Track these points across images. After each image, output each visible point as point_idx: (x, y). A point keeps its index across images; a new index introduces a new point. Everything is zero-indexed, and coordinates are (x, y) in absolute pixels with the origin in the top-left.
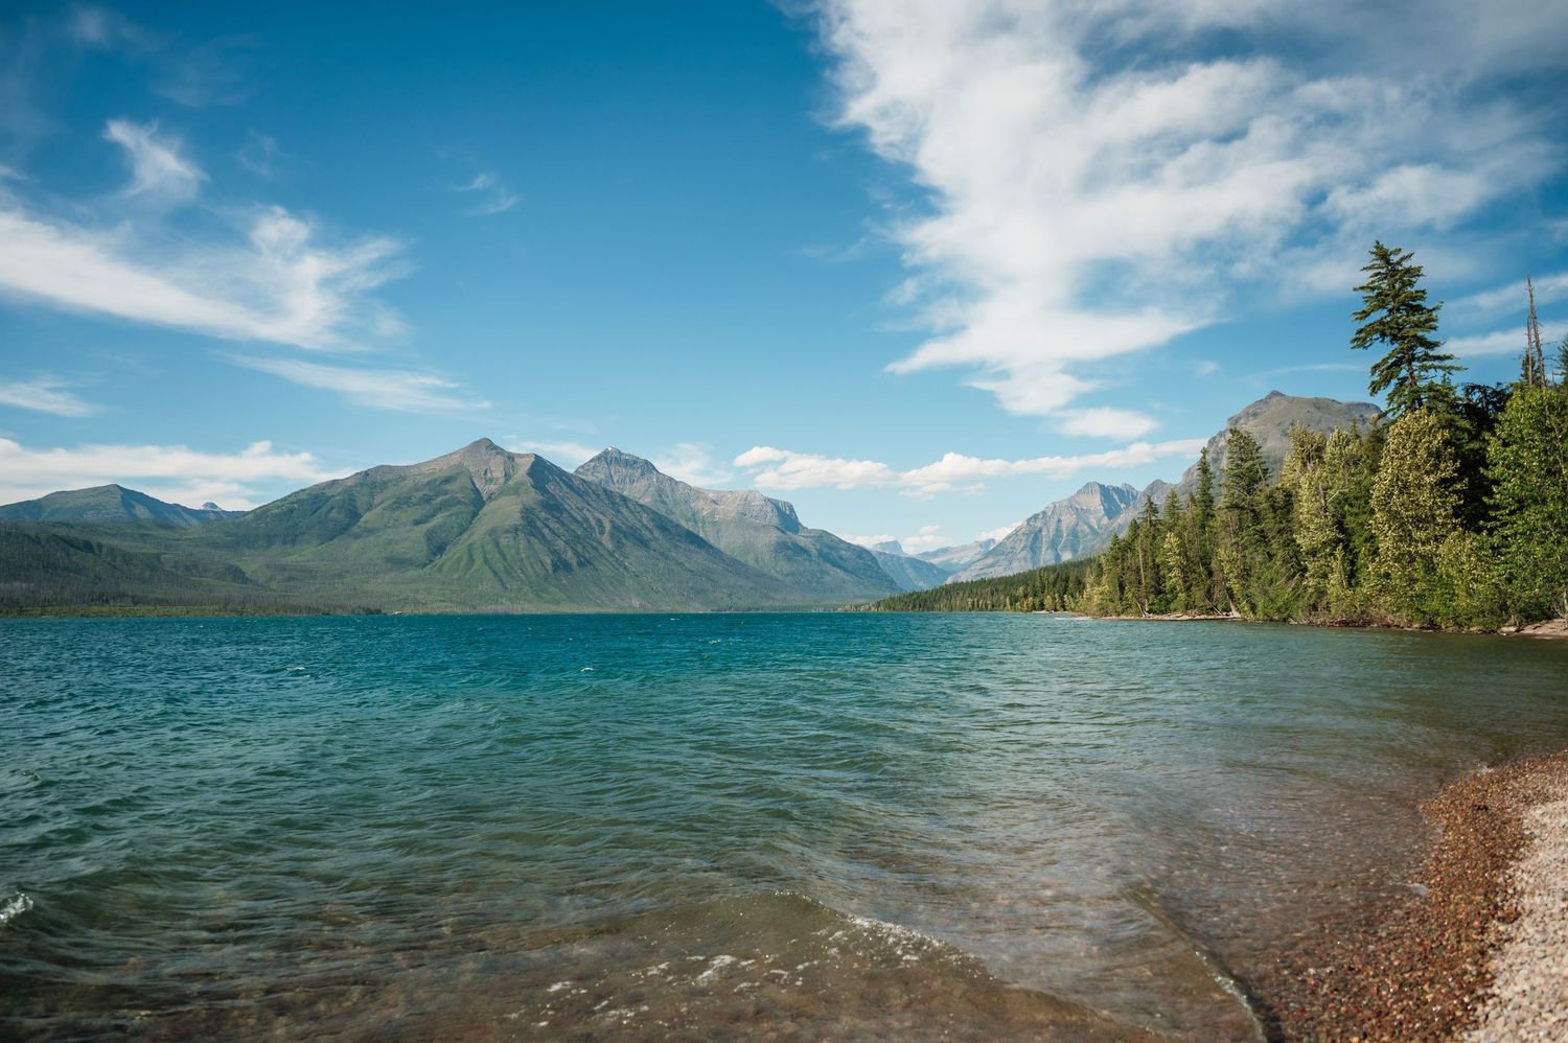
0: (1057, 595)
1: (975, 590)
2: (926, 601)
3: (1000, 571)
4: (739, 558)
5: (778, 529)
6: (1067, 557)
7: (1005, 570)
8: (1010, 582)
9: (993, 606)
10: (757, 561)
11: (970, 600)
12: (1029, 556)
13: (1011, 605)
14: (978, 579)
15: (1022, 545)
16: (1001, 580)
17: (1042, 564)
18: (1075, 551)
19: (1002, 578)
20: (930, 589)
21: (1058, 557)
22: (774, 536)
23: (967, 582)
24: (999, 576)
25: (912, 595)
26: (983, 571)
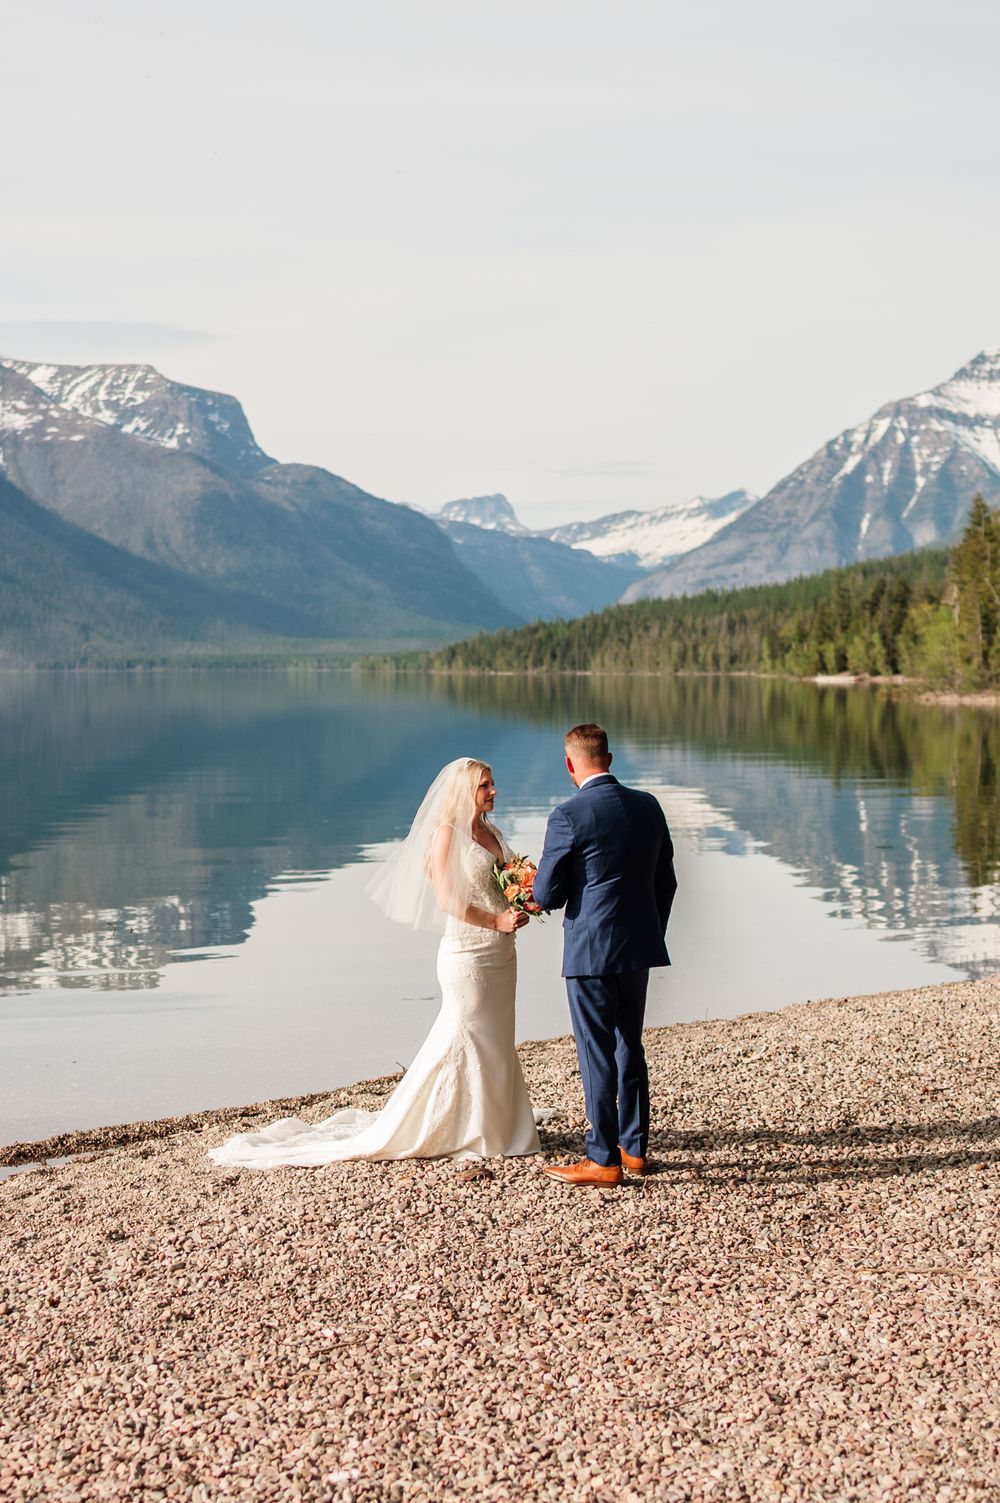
0: (876, 638)
1: (688, 621)
2: (568, 645)
3: (759, 572)
4: (105, 536)
5: (202, 461)
6: (925, 536)
7: (769, 569)
8: (777, 599)
9: (733, 660)
10: (150, 544)
11: (676, 645)
12: (829, 535)
13: (773, 656)
14: (701, 590)
15: (815, 505)
16: (755, 595)
17: (861, 554)
18: (943, 523)
19: (753, 593)
20: (580, 616)
21: (902, 534)
22: (192, 482)
23: (671, 602)
24: (755, 583)
25: (535, 630)
26: (717, 571)
